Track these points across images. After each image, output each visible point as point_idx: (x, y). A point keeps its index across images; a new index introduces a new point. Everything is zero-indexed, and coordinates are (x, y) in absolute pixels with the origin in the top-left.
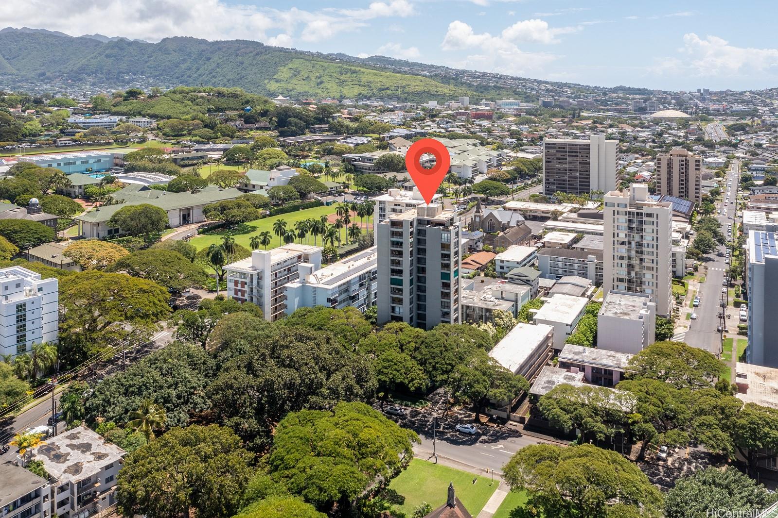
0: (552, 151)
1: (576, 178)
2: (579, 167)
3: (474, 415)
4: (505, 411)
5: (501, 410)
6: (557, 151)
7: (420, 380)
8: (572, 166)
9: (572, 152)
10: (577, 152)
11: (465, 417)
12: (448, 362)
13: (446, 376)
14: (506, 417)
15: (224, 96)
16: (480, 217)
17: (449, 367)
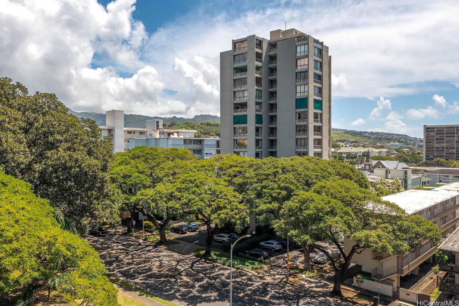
0: (431, 134)
1: (453, 154)
2: (455, 145)
3: (332, 285)
4: (389, 282)
5: (382, 282)
6: (436, 134)
7: (232, 210)
8: (449, 145)
9: (450, 133)
10: (454, 133)
11: (316, 287)
12: (282, 185)
13: (275, 205)
14: (390, 294)
15: (211, 125)
16: (369, 165)
17: (284, 193)
